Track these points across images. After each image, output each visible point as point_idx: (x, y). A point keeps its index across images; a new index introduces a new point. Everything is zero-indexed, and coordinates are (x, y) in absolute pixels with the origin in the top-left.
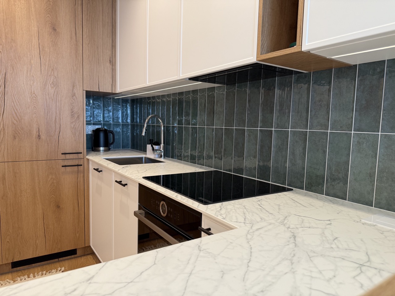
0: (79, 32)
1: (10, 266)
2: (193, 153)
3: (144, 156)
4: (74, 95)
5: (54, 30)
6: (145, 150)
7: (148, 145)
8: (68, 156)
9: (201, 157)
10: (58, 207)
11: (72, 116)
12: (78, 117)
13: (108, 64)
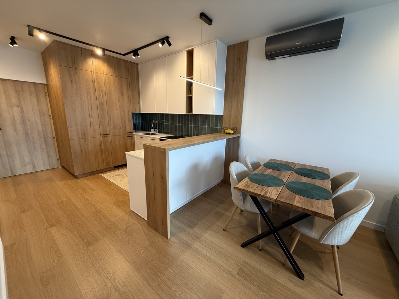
0: (129, 94)
1: (114, 167)
2: (168, 131)
3: (150, 133)
4: (129, 115)
5: (122, 94)
6: (151, 131)
7: (152, 129)
8: (128, 134)
9: (171, 132)
10: (127, 149)
11: (129, 121)
12: (131, 121)
13: (138, 104)
